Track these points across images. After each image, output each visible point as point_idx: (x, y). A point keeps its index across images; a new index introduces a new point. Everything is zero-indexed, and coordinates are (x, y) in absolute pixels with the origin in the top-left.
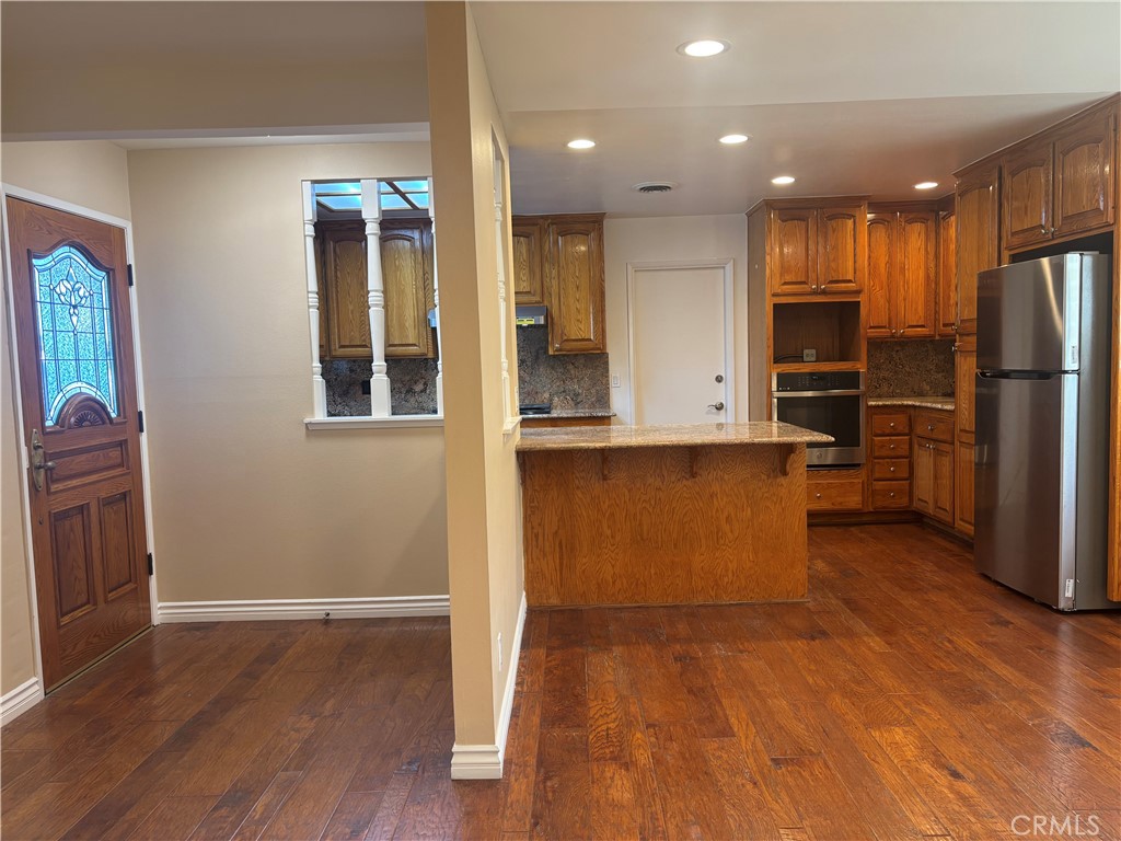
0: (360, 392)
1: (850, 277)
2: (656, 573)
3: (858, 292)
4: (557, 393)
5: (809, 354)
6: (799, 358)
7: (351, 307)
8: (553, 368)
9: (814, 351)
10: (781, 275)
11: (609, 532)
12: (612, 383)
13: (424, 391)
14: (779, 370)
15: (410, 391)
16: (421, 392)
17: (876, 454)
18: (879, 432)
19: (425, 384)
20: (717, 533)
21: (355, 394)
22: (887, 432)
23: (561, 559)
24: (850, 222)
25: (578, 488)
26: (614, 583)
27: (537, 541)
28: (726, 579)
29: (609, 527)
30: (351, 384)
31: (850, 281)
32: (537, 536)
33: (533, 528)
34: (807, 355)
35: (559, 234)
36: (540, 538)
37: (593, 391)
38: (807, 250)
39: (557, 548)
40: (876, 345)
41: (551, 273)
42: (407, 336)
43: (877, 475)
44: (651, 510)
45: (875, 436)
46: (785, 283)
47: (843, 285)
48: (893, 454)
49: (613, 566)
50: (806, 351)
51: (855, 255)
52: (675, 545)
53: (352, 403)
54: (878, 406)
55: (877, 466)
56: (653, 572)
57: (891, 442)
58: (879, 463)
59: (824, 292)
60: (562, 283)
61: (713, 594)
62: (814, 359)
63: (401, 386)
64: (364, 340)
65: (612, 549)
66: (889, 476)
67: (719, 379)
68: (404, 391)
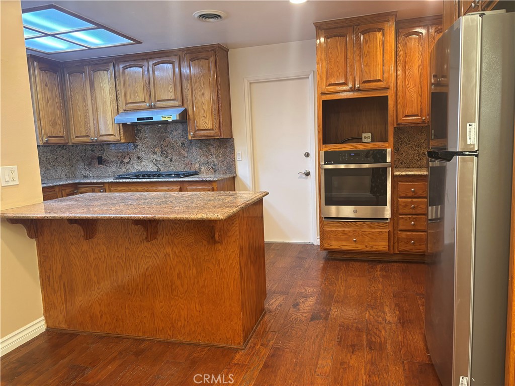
0: (97, 163)
1: (379, 77)
2: (129, 313)
3: (387, 88)
4: (203, 164)
5: (367, 136)
6: (359, 140)
7: (79, 113)
8: (200, 148)
9: (370, 135)
10: (327, 79)
11: (95, 279)
12: (237, 158)
13: (129, 162)
14: (326, 149)
15: (122, 162)
16: (128, 163)
17: (401, 211)
18: (402, 195)
19: (130, 158)
20: (172, 286)
21: (94, 164)
22: (409, 195)
23: (65, 295)
24: (380, 34)
25: (72, 244)
26: (101, 317)
27: (49, 281)
28: (180, 324)
29: (95, 275)
30: (93, 158)
31: (380, 81)
32: (49, 277)
33: (46, 272)
34: (365, 138)
35: (190, 60)
36: (51, 279)
37: (225, 163)
38: (346, 58)
39: (62, 287)
40: (400, 130)
41: (187, 86)
42: (108, 130)
43: (401, 227)
44: (123, 265)
45: (400, 198)
46: (330, 85)
47: (374, 84)
48: (414, 211)
49: (100, 305)
50: (364, 135)
51: (383, 60)
52: (141, 293)
53: (94, 170)
54: (402, 176)
55: (401, 221)
56: (127, 311)
57: (412, 203)
58: (402, 218)
59: (359, 90)
60: (194, 92)
61: (171, 333)
62: (370, 140)
63: (117, 159)
64: (87, 133)
65: (99, 291)
66: (410, 228)
67: (307, 155)
68: (119, 162)
